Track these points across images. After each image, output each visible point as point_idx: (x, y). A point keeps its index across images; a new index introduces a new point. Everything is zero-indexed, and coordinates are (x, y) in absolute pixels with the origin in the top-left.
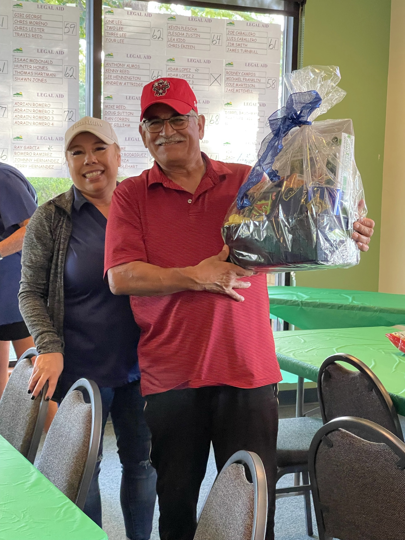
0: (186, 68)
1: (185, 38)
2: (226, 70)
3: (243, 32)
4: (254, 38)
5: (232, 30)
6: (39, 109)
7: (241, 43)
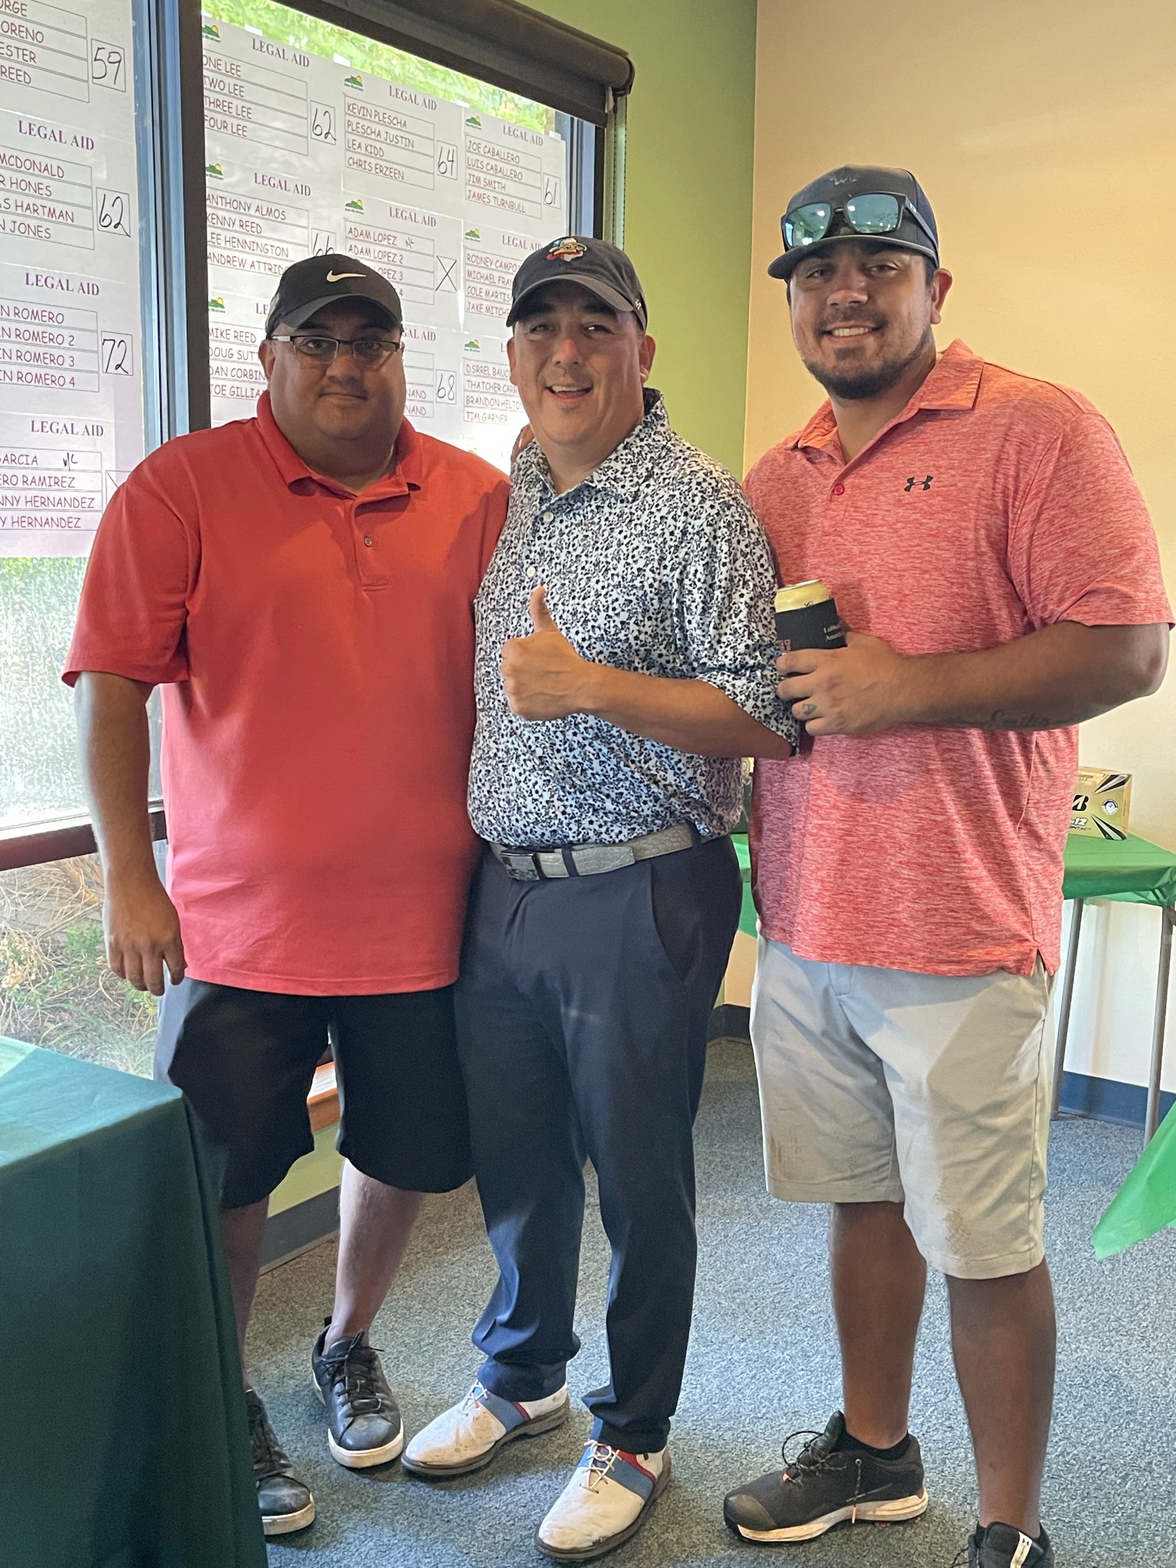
0: (388, 233)
1: (384, 147)
2: (468, 251)
3: (497, 149)
4: (518, 170)
5: (477, 141)
6: (32, 328)
7: (494, 178)
